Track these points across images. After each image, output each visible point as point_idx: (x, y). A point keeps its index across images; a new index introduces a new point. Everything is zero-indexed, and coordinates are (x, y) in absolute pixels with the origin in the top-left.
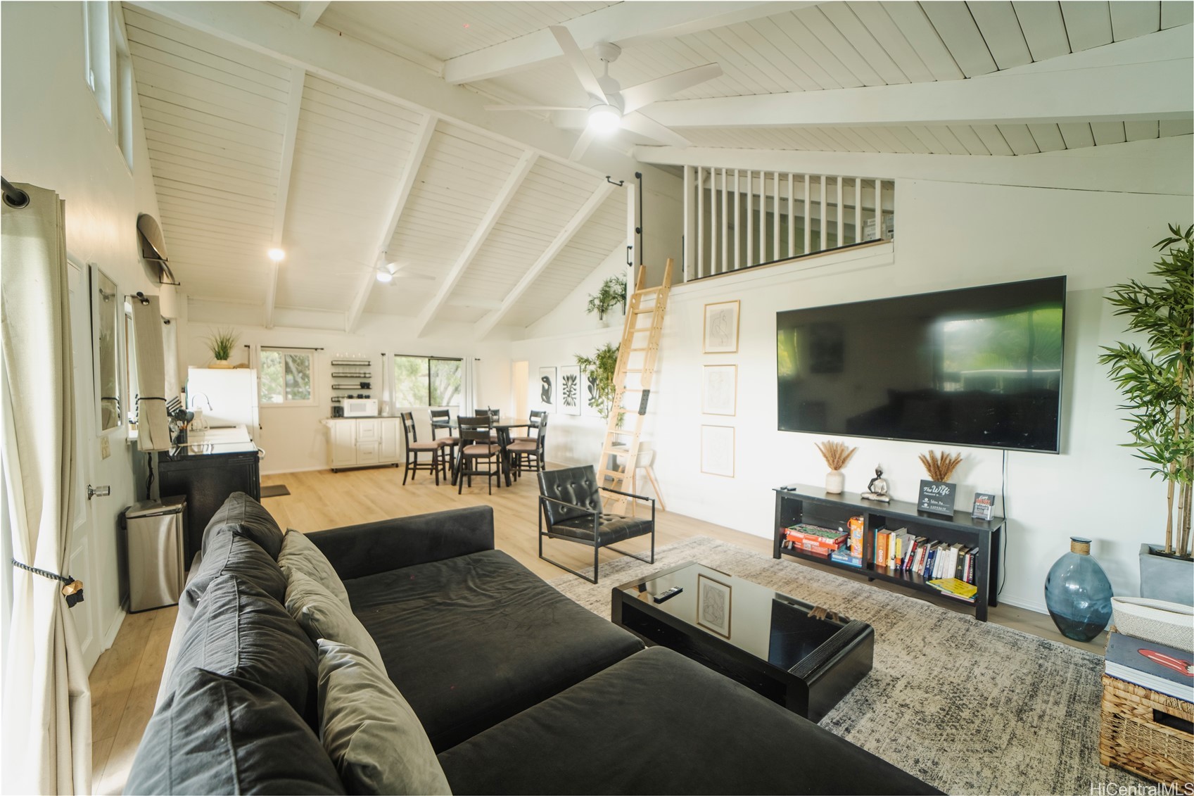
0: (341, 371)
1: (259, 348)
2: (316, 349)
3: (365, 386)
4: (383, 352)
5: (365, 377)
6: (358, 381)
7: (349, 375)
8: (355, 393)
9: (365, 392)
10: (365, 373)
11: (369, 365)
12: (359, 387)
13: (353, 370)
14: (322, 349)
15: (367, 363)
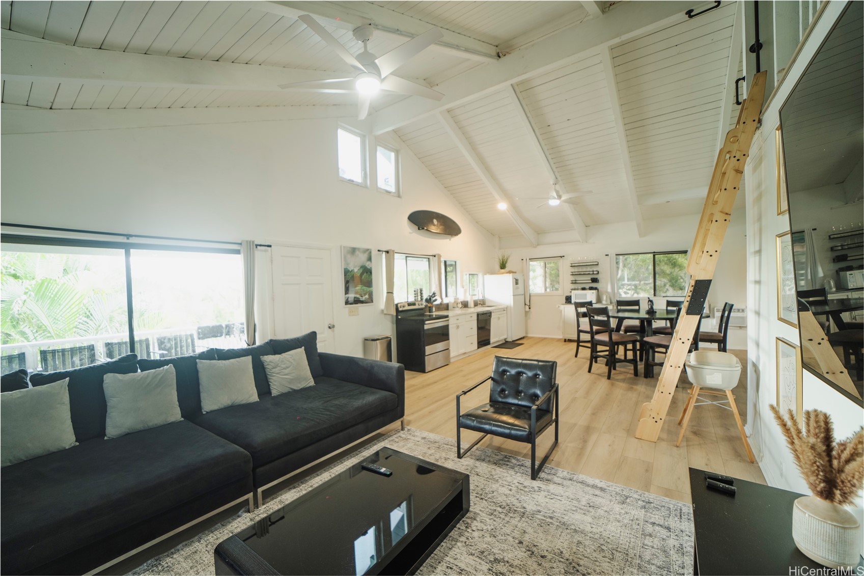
0: (576, 271)
1: (528, 259)
2: (561, 257)
3: (595, 280)
4: (607, 254)
5: (593, 274)
6: (589, 278)
7: (582, 273)
8: (587, 286)
9: (594, 285)
10: (593, 271)
11: (598, 265)
12: (590, 281)
13: (584, 269)
14: (564, 256)
15: (597, 263)
